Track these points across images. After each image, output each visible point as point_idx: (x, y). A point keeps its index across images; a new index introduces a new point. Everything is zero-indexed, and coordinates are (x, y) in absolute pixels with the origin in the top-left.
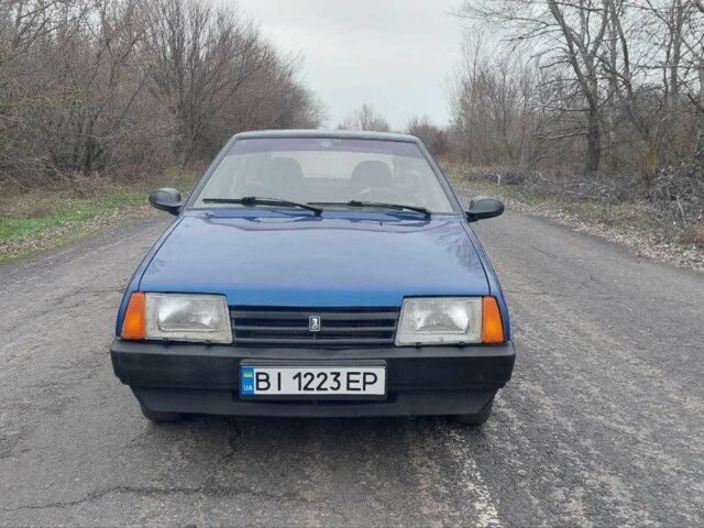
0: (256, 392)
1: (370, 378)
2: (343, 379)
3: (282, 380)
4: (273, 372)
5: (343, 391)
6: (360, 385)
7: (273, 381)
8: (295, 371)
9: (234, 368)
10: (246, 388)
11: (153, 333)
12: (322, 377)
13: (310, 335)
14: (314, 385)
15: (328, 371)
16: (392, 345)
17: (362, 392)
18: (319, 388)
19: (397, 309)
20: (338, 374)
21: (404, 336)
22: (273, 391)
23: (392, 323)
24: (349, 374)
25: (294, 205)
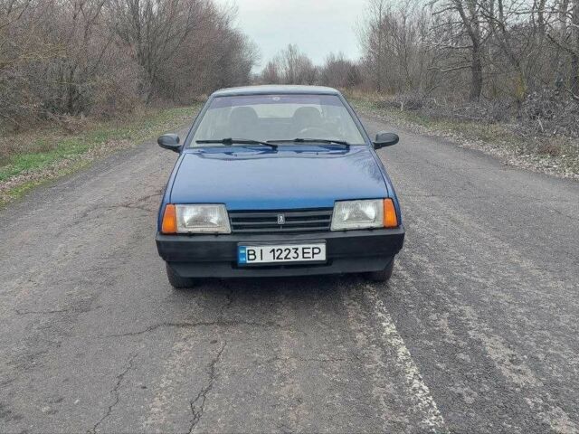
0: (248, 262)
1: (316, 251)
2: (300, 252)
3: (263, 253)
4: (257, 249)
5: (300, 259)
6: (311, 255)
7: (258, 254)
8: (271, 248)
9: (234, 248)
10: (242, 260)
11: (181, 230)
12: (287, 251)
13: (278, 226)
14: (283, 256)
15: (290, 247)
16: (329, 231)
17: (312, 259)
18: (286, 258)
19: (332, 209)
20: (297, 249)
21: (336, 225)
22: (258, 260)
23: (328, 217)
24: (303, 249)
25: (257, 143)
